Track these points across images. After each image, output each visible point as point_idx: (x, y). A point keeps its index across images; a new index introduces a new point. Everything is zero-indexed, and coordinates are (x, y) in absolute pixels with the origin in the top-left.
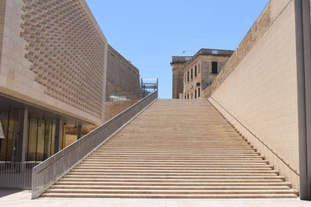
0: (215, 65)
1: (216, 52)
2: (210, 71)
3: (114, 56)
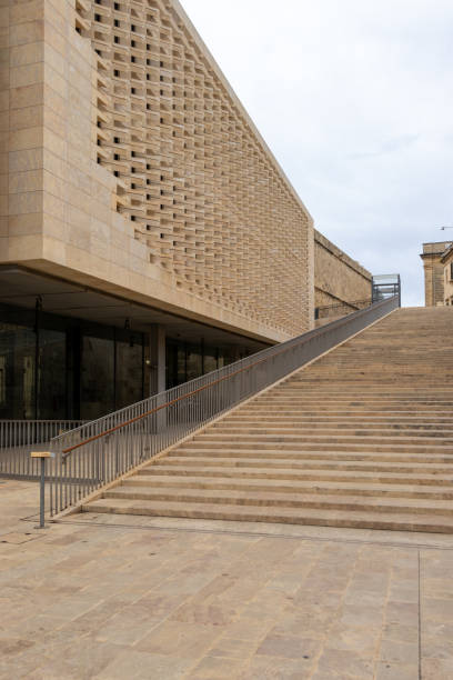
3: (332, 253)
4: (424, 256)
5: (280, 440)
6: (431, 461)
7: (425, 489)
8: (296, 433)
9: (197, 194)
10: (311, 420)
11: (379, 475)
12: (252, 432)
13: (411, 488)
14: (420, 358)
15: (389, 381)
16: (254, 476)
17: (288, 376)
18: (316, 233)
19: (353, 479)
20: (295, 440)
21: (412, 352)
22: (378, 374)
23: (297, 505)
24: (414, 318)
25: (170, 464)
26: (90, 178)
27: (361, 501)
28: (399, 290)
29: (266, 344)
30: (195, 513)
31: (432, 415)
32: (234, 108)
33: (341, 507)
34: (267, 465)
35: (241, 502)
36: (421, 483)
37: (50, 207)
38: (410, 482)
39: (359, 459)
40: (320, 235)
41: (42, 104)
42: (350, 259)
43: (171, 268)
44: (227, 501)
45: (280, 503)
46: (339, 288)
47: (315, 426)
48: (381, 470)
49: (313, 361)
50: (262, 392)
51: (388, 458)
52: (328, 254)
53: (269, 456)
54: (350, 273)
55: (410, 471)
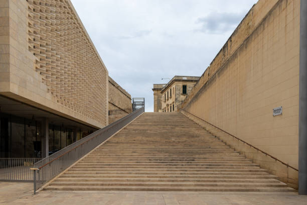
0: (185, 87)
1: (185, 78)
2: (181, 92)
3: (114, 86)
4: (154, 90)
5: (110, 165)
6: (163, 171)
7: (162, 179)
8: (115, 162)
9: (65, 62)
10: (119, 158)
11: (147, 175)
12: (98, 162)
13: (158, 179)
14: (155, 135)
15: (145, 144)
16: (104, 177)
17: (105, 141)
18: (109, 77)
19: (138, 177)
20: (115, 165)
21: (152, 132)
22: (141, 141)
23: (121, 185)
24: (151, 117)
25: (70, 174)
26: (26, 57)
27: (142, 183)
28: (144, 105)
29: (96, 129)
30: (88, 188)
31: (162, 156)
32: (78, 23)
33: (136, 185)
34: (108, 173)
35: (102, 185)
36: (160, 177)
37: (13, 70)
38: (157, 177)
39: (139, 170)
40: (111, 79)
41: (9, 26)
42: (122, 88)
43: (55, 94)
44: (97, 185)
45: (116, 185)
46: (117, 102)
47: (121, 160)
48: (147, 174)
49: (114, 135)
50: (96, 148)
51: (149, 170)
52: (113, 86)
53: (107, 170)
54: (122, 95)
55: (157, 174)
